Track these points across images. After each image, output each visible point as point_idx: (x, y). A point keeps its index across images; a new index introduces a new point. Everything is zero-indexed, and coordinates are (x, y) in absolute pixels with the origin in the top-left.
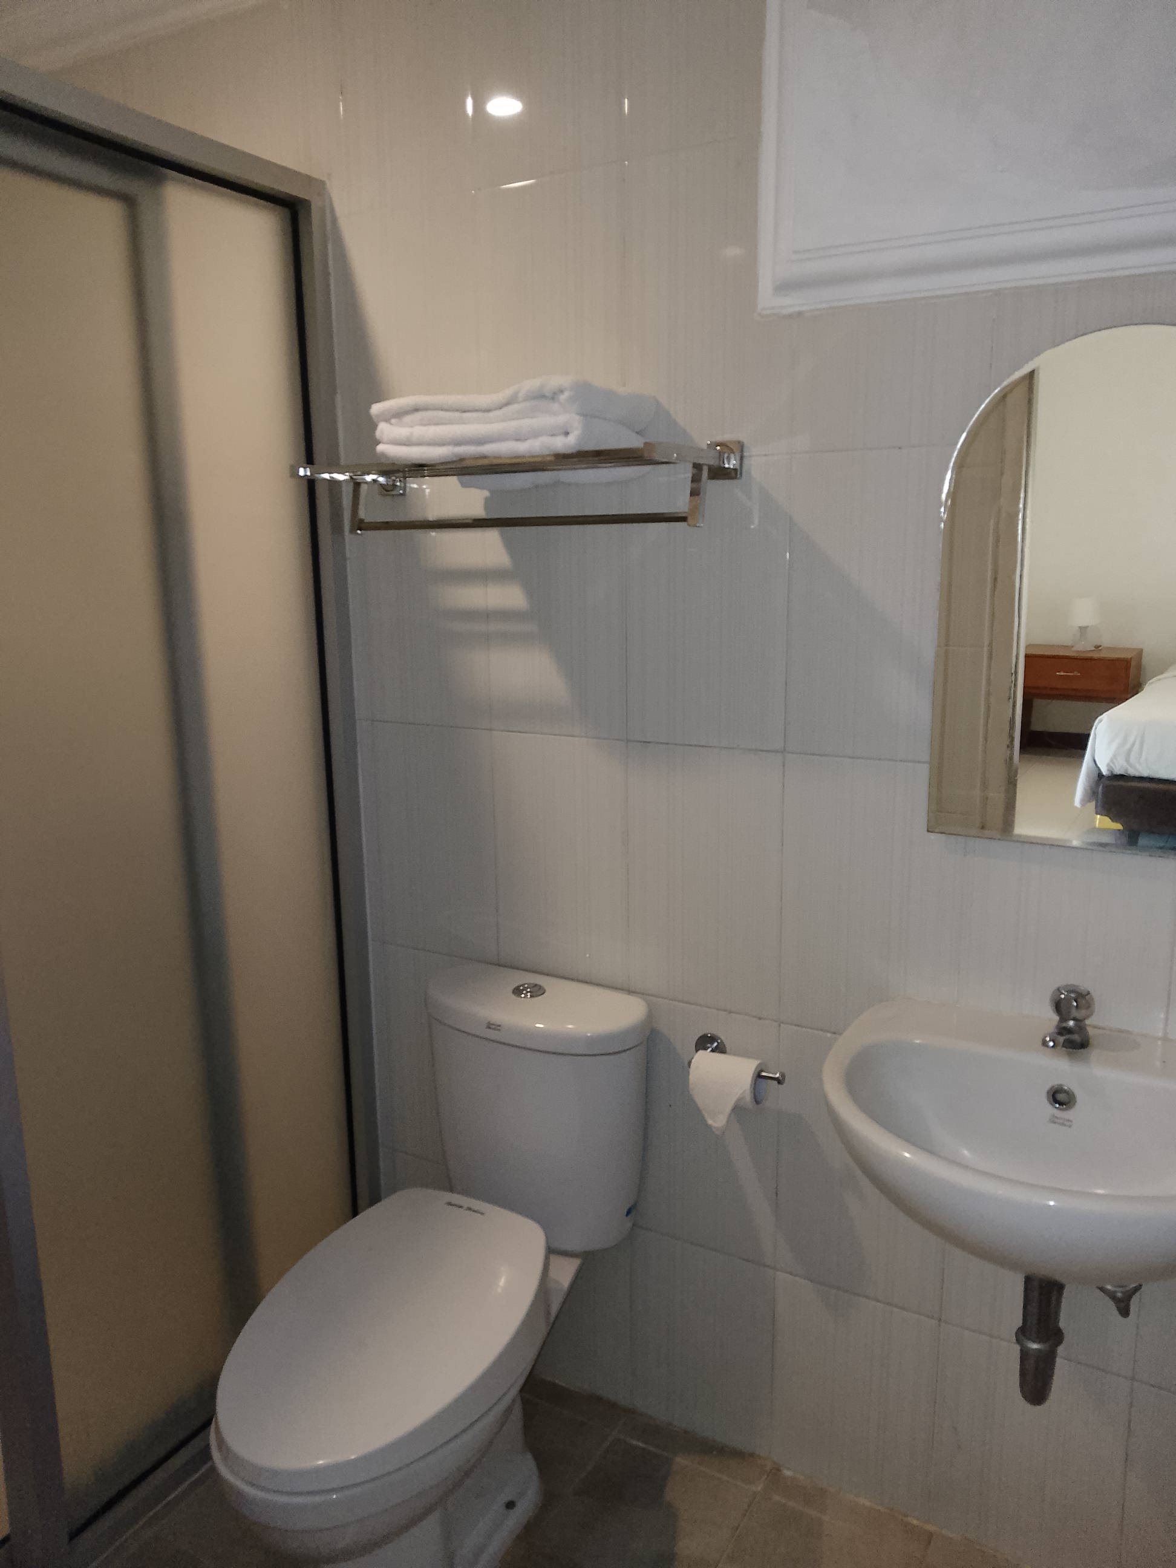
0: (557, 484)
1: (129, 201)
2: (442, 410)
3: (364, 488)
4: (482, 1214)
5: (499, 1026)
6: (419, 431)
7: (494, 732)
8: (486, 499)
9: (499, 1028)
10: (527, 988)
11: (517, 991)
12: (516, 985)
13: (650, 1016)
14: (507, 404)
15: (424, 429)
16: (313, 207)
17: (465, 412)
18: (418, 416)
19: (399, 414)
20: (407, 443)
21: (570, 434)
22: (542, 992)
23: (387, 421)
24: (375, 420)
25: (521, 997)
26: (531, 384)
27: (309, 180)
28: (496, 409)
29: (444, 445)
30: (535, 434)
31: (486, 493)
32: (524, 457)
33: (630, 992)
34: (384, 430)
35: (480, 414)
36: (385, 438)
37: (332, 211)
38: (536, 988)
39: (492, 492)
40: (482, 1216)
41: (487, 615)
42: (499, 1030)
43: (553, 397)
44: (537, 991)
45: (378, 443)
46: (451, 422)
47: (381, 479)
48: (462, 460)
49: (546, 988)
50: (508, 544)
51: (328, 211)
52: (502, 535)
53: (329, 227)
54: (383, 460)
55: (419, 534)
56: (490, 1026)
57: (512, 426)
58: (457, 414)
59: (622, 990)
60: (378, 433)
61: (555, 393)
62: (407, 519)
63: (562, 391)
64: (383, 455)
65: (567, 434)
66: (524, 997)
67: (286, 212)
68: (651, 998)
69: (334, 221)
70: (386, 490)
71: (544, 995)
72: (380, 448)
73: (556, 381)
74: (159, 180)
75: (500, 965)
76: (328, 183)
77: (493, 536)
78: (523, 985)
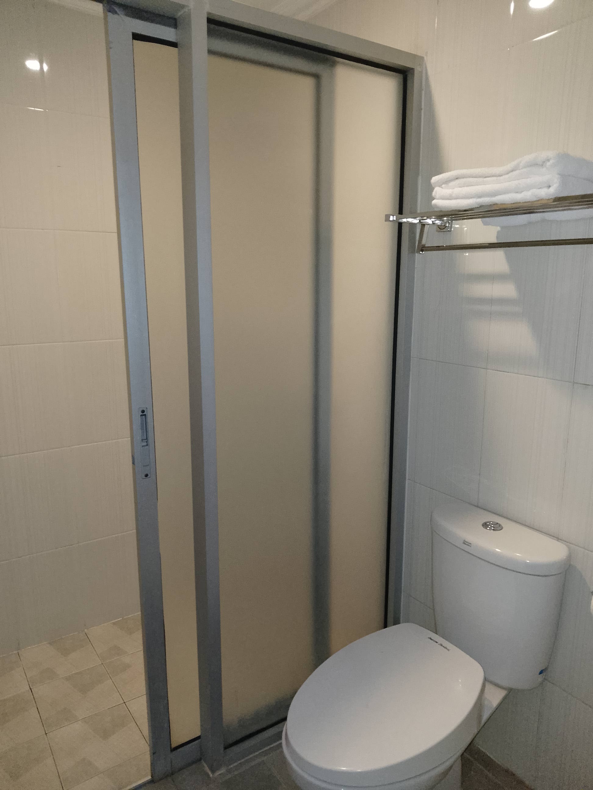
0: (544, 220)
1: (317, 77)
2: (472, 177)
3: (426, 227)
4: (448, 650)
5: (470, 544)
6: (457, 191)
7: (488, 370)
8: (498, 232)
9: (470, 545)
10: (492, 524)
11: (485, 525)
12: (485, 521)
13: (569, 557)
14: (512, 171)
15: (460, 189)
16: (416, 72)
17: (486, 177)
18: (457, 182)
19: (447, 182)
20: (450, 198)
21: (551, 187)
22: (501, 529)
23: (440, 186)
24: (433, 186)
25: (487, 529)
26: (528, 158)
27: (414, 57)
28: (505, 175)
29: (471, 198)
30: (529, 188)
31: (499, 228)
32: (520, 203)
33: (558, 539)
34: (437, 191)
35: (495, 178)
36: (437, 196)
37: (427, 73)
38: (498, 525)
39: (502, 228)
40: (448, 651)
41: (491, 301)
42: (470, 546)
43: (543, 164)
44: (497, 527)
45: (434, 199)
46: (477, 184)
47: (438, 222)
48: (481, 206)
49: (503, 526)
50: (509, 259)
51: (424, 75)
52: (506, 254)
53: (424, 83)
54: (436, 210)
55: (458, 253)
56: (465, 542)
57: (514, 184)
58: (481, 179)
59: (554, 537)
60: (434, 194)
61: (544, 162)
62: (451, 244)
63: (548, 160)
64: (436, 206)
65: (549, 187)
66: (489, 530)
67: (400, 77)
68: (571, 545)
69: (427, 79)
70: (441, 228)
71: (501, 531)
72: (434, 202)
73: (544, 155)
74: (333, 64)
75: (478, 507)
76: (425, 58)
77: (500, 253)
78: (489, 522)
